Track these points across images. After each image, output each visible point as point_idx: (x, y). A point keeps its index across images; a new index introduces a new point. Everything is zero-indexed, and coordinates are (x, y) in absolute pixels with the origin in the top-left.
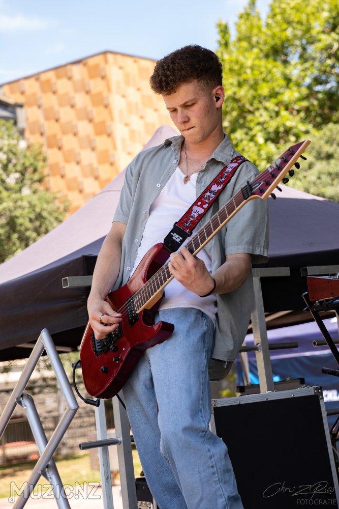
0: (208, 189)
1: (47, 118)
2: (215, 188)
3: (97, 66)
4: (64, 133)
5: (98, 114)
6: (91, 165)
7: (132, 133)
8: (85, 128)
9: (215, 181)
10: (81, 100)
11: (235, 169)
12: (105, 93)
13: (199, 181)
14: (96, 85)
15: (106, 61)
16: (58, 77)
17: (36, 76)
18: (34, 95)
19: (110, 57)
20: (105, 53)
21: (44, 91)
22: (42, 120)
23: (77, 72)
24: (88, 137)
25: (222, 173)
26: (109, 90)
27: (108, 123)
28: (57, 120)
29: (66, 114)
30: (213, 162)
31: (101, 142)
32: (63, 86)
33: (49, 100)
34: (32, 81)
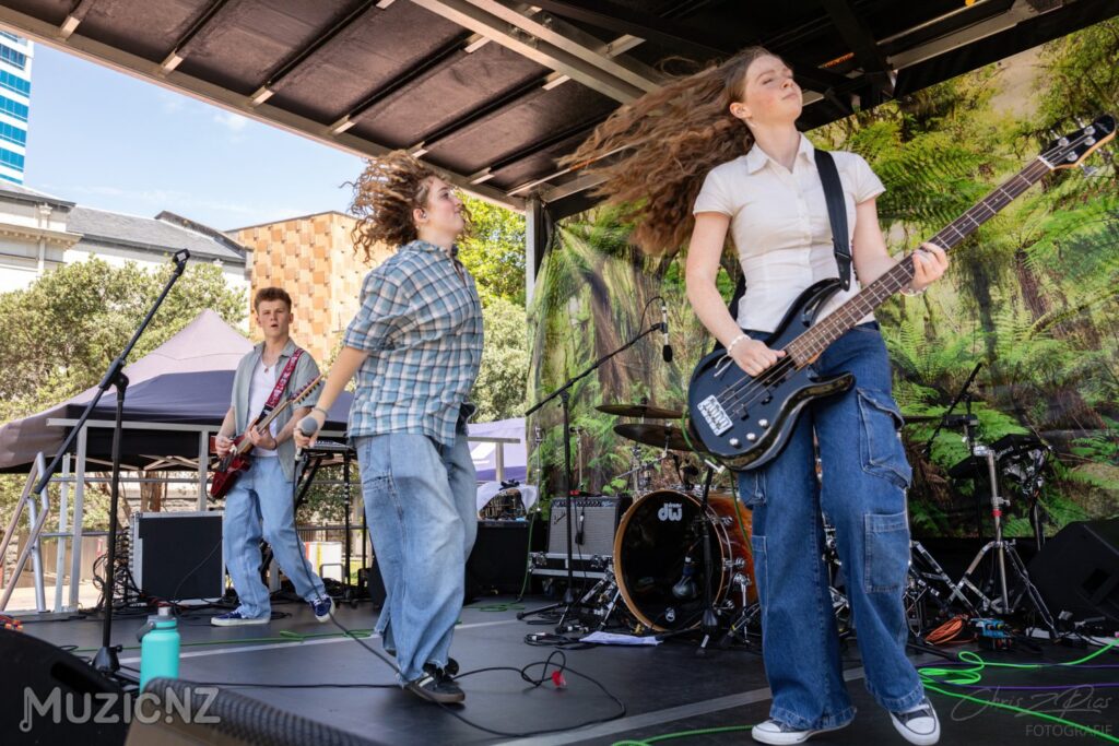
0: (281, 377)
1: (274, 264)
2: (286, 375)
3: (323, 223)
4: (287, 278)
5: (319, 265)
6: (307, 308)
7: (347, 285)
8: (305, 276)
9: (285, 371)
10: (305, 251)
11: (296, 362)
12: (327, 248)
13: (277, 370)
14: (320, 240)
15: (331, 221)
16: (288, 229)
17: (269, 226)
18: (266, 241)
19: (335, 216)
20: (331, 213)
21: (274, 239)
22: (269, 265)
23: (305, 226)
24: (307, 283)
25: (289, 364)
26: (331, 246)
27: (327, 274)
28: (282, 266)
29: (291, 262)
30: (283, 357)
31: (319, 290)
32: (291, 237)
33: (277, 247)
34: (265, 229)
